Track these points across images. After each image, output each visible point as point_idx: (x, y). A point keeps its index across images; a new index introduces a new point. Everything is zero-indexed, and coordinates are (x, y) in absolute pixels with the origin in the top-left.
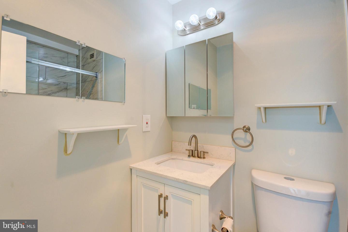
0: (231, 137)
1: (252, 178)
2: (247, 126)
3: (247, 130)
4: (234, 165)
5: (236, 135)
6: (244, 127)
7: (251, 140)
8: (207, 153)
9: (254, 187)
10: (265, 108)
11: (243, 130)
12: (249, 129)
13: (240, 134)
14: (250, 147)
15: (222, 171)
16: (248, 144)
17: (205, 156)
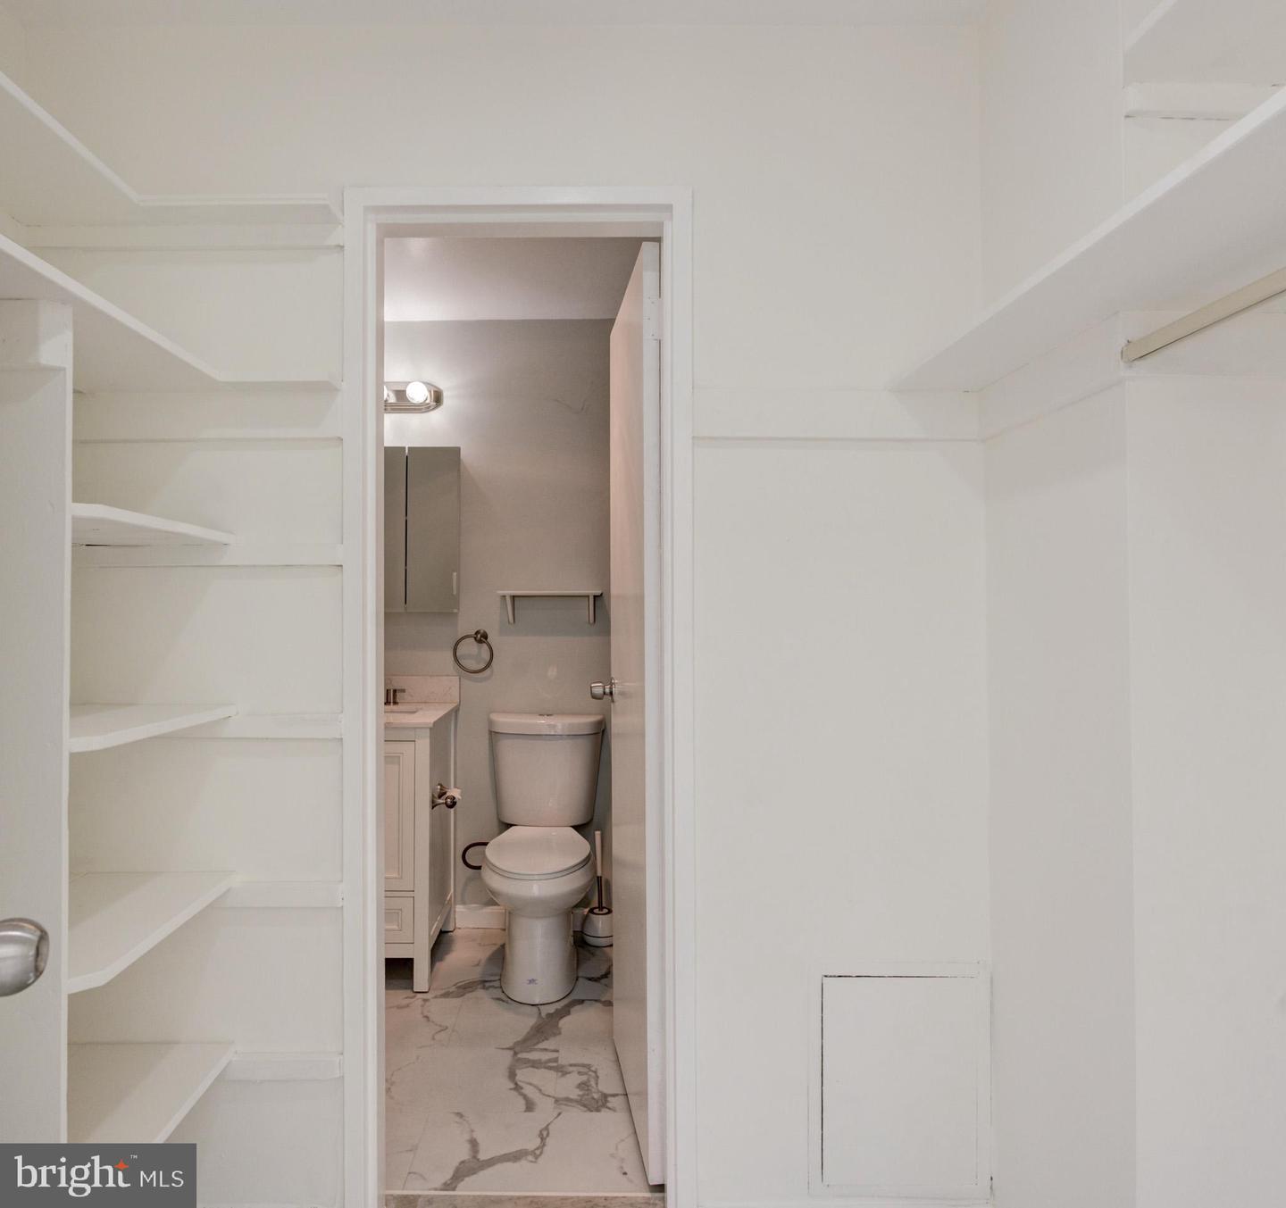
0: (450, 654)
1: (491, 723)
2: (482, 631)
3: (482, 638)
4: (456, 710)
5: (462, 650)
6: (477, 633)
7: (488, 658)
8: (404, 691)
9: (494, 735)
10: (513, 597)
11: (475, 638)
12: (485, 636)
13: (469, 647)
14: (488, 672)
15: (441, 713)
16: (482, 666)
17: (398, 700)
